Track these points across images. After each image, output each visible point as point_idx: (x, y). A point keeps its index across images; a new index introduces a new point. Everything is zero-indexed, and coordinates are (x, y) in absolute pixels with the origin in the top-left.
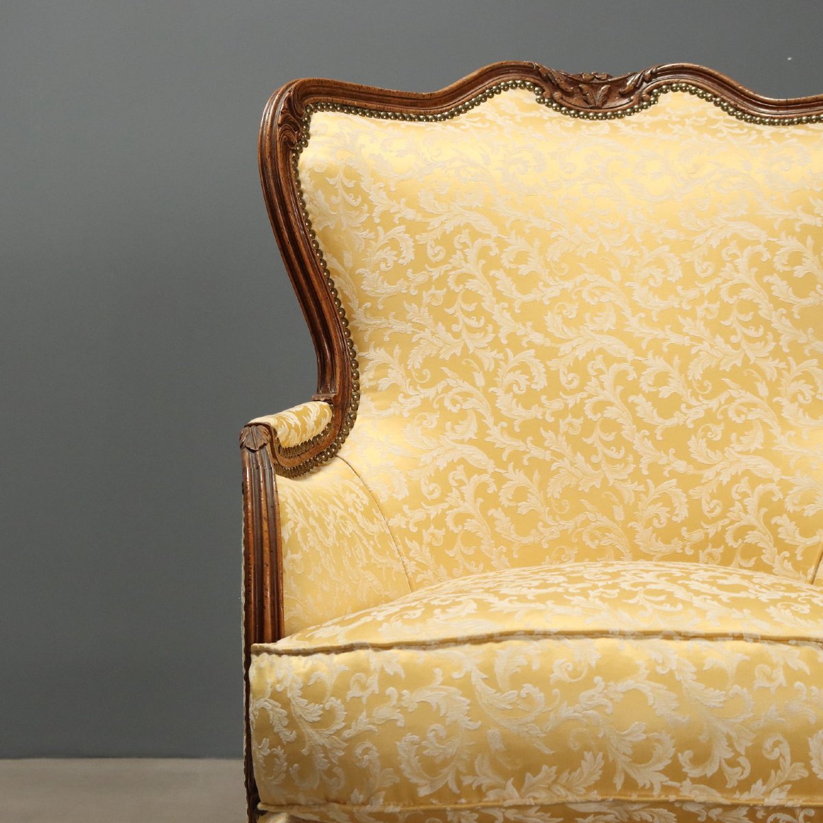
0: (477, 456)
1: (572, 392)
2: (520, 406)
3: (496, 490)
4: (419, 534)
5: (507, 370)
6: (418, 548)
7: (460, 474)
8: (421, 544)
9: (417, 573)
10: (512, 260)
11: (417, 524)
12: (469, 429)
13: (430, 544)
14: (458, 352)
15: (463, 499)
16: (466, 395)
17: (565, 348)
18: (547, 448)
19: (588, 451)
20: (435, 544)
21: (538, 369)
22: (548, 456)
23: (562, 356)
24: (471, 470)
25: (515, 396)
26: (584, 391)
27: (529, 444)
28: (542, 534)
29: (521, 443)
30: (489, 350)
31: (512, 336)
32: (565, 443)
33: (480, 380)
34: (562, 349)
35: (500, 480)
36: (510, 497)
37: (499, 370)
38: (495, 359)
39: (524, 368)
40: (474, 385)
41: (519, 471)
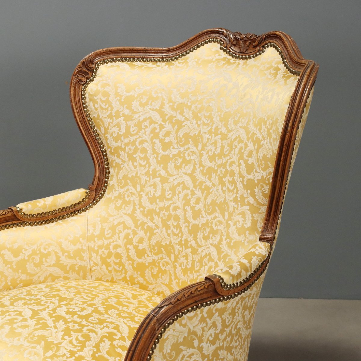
0: (129, 222)
1: (168, 200)
2: (149, 202)
3: (132, 237)
4: (98, 250)
5: (148, 186)
6: (96, 256)
7: (121, 228)
8: (97, 255)
9: (93, 266)
10: (163, 135)
11: (98, 247)
12: (129, 209)
13: (101, 256)
14: (134, 174)
15: (119, 239)
16: (133, 194)
17: (171, 179)
18: (154, 223)
19: (168, 228)
20: (103, 256)
21: (159, 187)
22: (154, 227)
23: (169, 183)
24: (125, 227)
25: (149, 198)
26: (172, 200)
27: (148, 220)
28: (146, 259)
29: (146, 219)
30: (145, 175)
31: (154, 171)
32: (160, 222)
33: (139, 189)
34: (170, 179)
35: (135, 233)
36: (137, 242)
37: (146, 185)
38: (146, 180)
39: (154, 186)
40: (136, 189)
41: (143, 231)
